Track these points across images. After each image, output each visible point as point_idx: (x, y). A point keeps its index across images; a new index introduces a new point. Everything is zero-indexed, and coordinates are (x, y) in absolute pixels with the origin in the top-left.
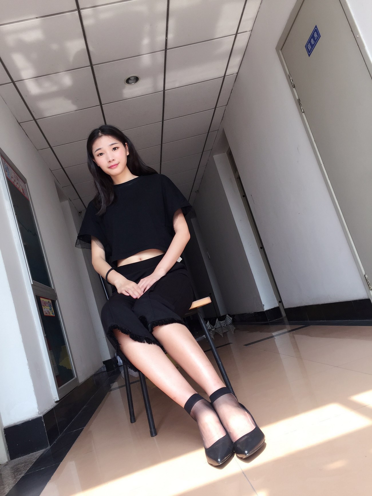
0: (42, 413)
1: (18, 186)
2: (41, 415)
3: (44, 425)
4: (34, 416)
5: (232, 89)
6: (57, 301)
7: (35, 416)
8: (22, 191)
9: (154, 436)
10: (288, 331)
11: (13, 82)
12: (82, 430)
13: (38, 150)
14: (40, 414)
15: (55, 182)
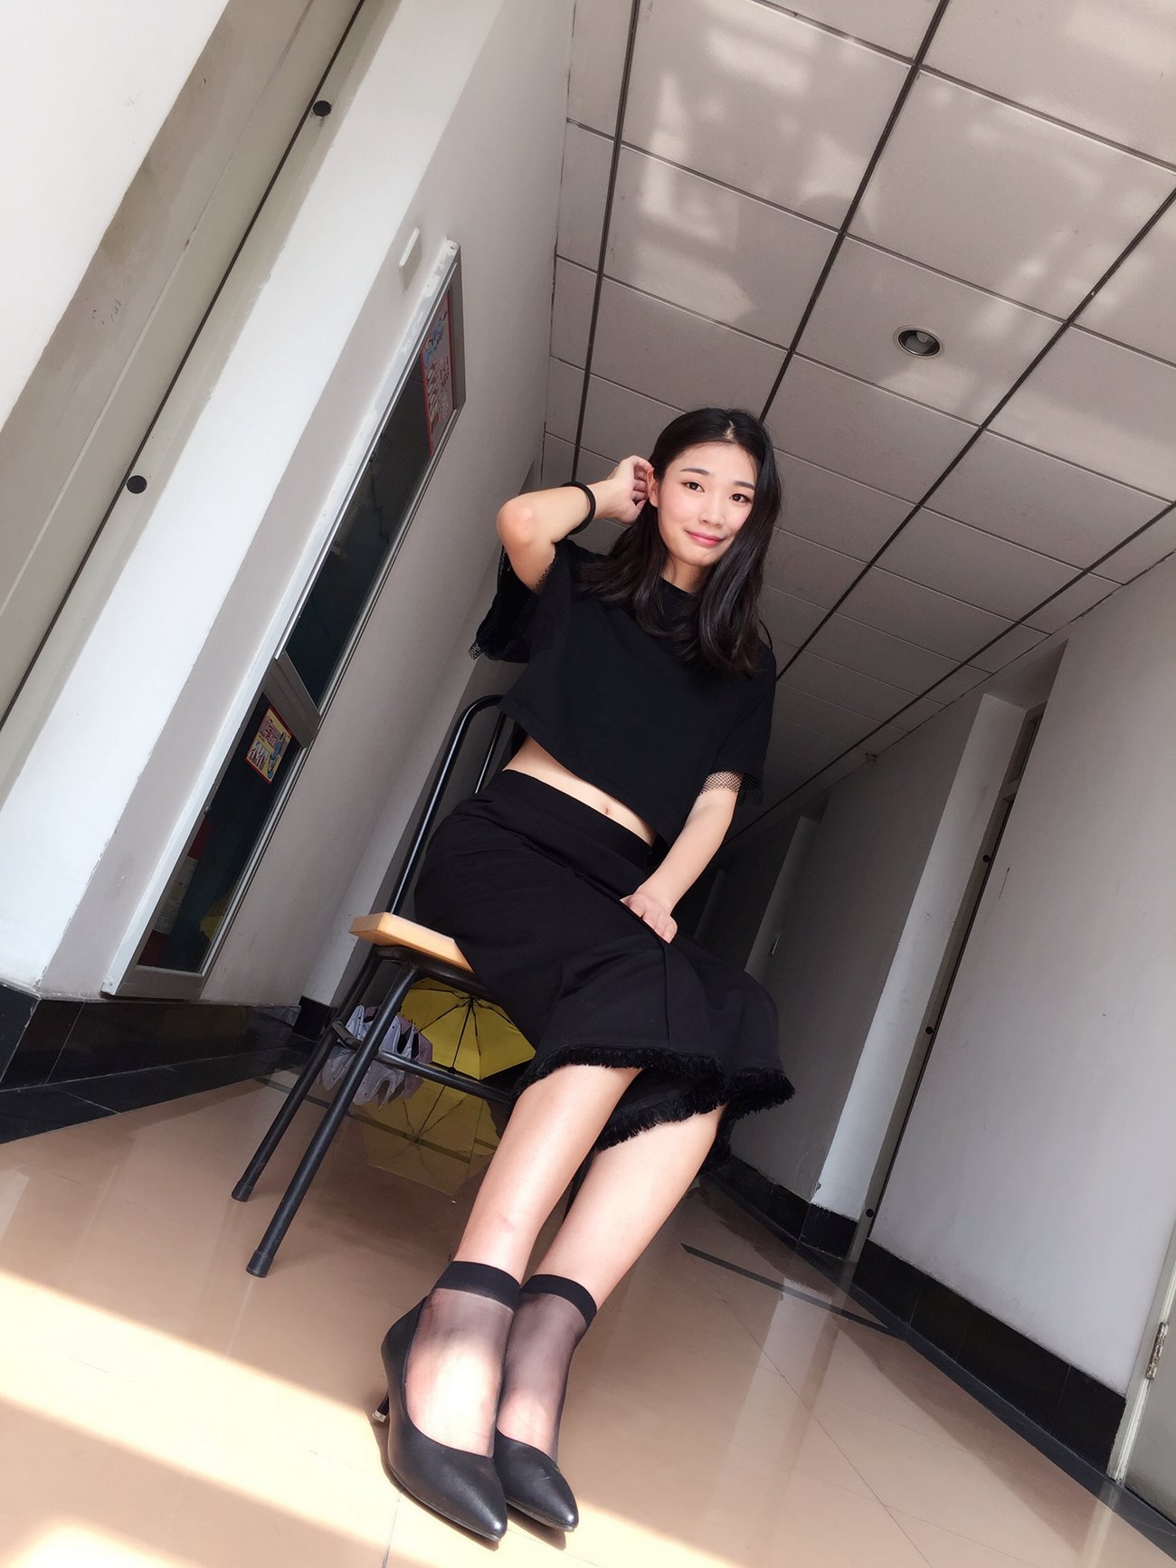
0: (47, 991)
1: (431, 399)
2: (39, 995)
3: (26, 1026)
4: (21, 984)
5: (1172, 553)
6: (304, 750)
7: (24, 985)
8: (432, 419)
9: (252, 1274)
10: (832, 1306)
11: (618, 140)
12: (107, 1114)
13: (551, 355)
14: (38, 990)
15: (532, 466)
